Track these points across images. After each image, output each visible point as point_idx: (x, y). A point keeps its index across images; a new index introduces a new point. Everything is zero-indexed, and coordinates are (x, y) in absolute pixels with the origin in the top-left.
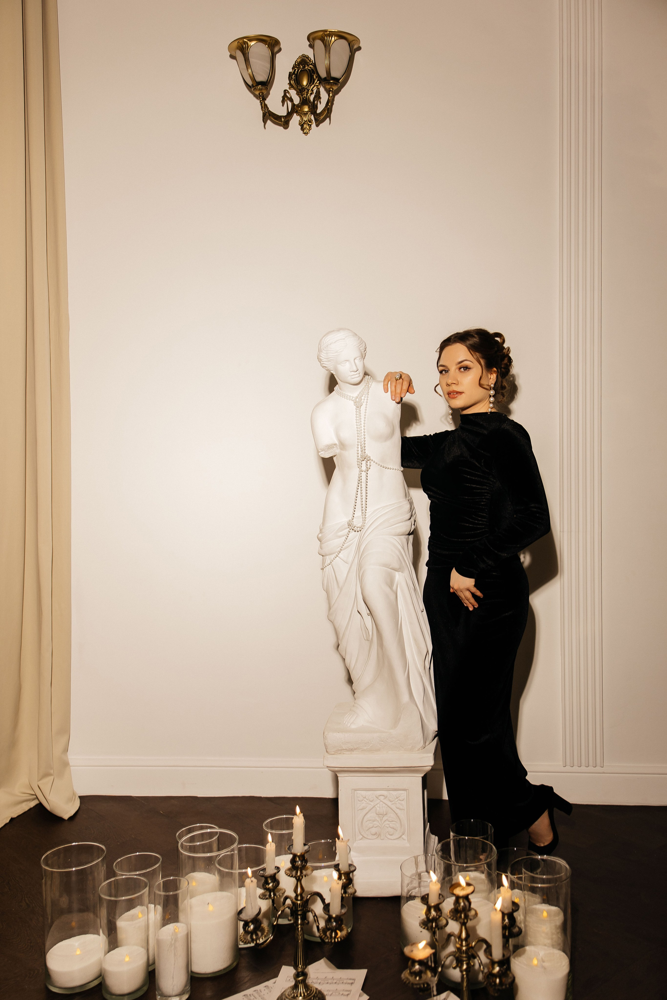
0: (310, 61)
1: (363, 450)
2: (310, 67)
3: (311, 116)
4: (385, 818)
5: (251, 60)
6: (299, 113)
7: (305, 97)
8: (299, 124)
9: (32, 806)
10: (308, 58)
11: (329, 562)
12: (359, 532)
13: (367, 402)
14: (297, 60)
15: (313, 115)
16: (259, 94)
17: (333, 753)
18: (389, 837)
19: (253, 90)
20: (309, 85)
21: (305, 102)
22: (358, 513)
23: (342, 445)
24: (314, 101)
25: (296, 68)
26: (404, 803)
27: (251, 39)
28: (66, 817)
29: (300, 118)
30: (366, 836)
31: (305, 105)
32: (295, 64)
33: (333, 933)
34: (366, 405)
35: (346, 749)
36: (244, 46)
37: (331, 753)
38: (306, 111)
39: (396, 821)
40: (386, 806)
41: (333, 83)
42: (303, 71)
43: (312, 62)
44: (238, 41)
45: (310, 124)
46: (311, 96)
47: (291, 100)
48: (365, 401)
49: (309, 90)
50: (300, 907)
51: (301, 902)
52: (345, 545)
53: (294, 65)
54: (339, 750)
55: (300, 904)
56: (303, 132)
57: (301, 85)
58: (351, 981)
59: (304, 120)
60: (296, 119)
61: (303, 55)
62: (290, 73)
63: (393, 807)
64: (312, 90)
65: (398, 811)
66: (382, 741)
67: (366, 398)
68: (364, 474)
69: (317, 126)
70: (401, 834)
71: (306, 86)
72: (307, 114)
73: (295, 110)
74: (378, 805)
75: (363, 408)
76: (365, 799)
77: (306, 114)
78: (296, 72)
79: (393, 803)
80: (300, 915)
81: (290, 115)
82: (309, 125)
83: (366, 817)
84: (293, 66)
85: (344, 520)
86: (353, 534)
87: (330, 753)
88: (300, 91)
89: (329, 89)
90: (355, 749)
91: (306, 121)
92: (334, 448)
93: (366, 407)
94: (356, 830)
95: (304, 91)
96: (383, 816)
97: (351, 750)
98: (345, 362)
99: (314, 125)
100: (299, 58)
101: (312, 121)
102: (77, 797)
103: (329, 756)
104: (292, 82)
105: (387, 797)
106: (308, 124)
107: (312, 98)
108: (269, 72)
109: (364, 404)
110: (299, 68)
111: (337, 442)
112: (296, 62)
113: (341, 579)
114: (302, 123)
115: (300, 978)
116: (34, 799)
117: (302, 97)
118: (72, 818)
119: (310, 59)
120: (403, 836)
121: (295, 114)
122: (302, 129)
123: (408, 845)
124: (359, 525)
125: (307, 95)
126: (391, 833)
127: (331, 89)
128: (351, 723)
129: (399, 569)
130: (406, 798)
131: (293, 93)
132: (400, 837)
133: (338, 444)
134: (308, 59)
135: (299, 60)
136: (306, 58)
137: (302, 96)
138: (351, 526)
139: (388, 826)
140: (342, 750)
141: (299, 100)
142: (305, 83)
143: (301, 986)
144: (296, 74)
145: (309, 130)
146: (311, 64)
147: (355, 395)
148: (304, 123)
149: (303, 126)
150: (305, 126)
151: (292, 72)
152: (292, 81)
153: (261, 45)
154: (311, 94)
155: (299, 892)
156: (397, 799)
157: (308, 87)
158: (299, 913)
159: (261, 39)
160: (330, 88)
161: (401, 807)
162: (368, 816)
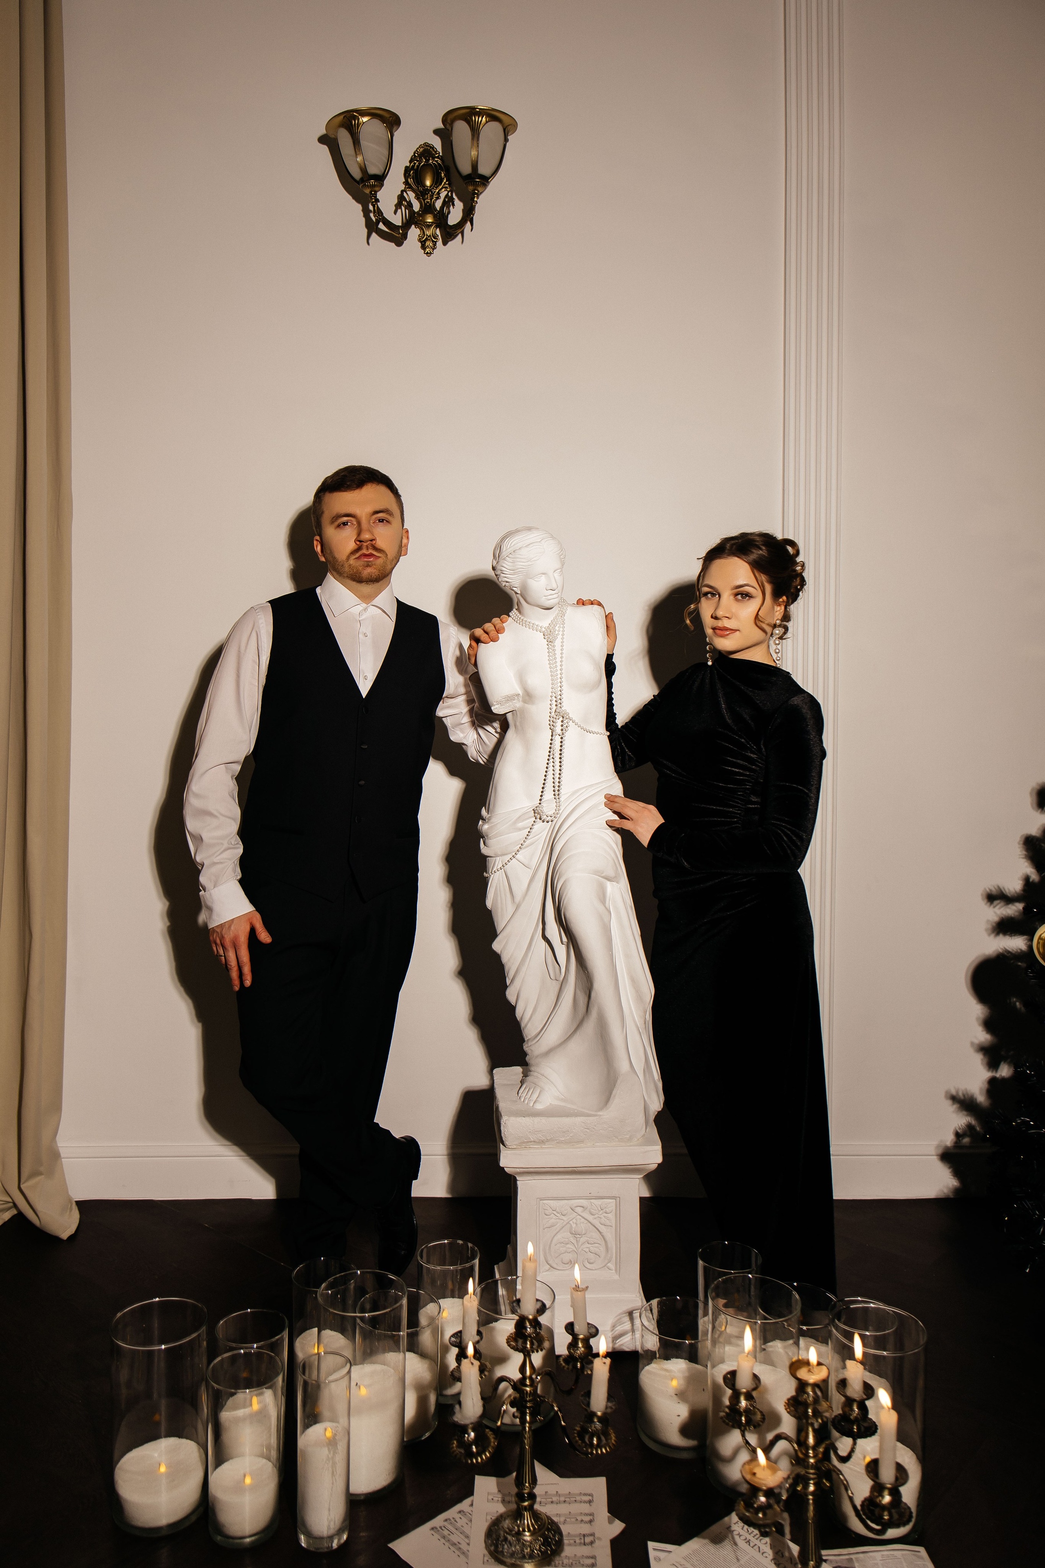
0: (436, 152)
1: (559, 703)
2: (436, 161)
3: (436, 229)
4: (583, 1239)
5: (363, 142)
6: (420, 224)
7: (428, 202)
8: (420, 240)
9: (7, 1220)
10: (433, 148)
11: (500, 865)
12: (550, 823)
13: (563, 635)
14: (417, 151)
15: (438, 229)
16: (371, 192)
17: (515, 1147)
18: (588, 1266)
19: (362, 187)
20: (434, 186)
21: (428, 208)
22: (549, 795)
23: (528, 696)
24: (442, 208)
25: (416, 162)
26: (611, 1216)
27: (363, 113)
28: (65, 1236)
29: (421, 231)
30: (555, 1266)
31: (429, 213)
32: (414, 155)
33: (595, 1439)
34: (563, 639)
35: (534, 1142)
36: (353, 122)
37: (513, 1147)
38: (429, 222)
39: (599, 1242)
40: (586, 1222)
41: (481, 182)
42: (427, 165)
43: (439, 153)
44: (344, 115)
45: (436, 240)
46: (437, 201)
47: (410, 205)
48: (561, 633)
49: (434, 194)
50: (529, 1397)
51: (532, 1389)
52: (528, 842)
53: (412, 156)
54: (524, 1142)
55: (530, 1391)
56: (425, 251)
57: (424, 185)
58: (587, 1498)
59: (427, 235)
60: (414, 232)
61: (425, 143)
62: (406, 167)
63: (596, 1223)
64: (439, 193)
65: (602, 1228)
66: (588, 1129)
67: (561, 629)
68: (557, 739)
69: (445, 243)
70: (606, 1262)
71: (430, 187)
72: (431, 226)
73: (413, 220)
74: (574, 1220)
75: (558, 643)
76: (554, 1212)
77: (429, 226)
78: (415, 167)
79: (596, 1216)
80: (529, 1408)
81: (406, 226)
82: (433, 241)
83: (556, 1238)
84: (411, 159)
85: (527, 804)
86: (539, 825)
87: (510, 1147)
88: (422, 194)
89: (472, 191)
90: (548, 1141)
91: (429, 237)
92: (514, 700)
93: (562, 642)
94: (541, 1258)
95: (427, 194)
96: (581, 1236)
97: (542, 1142)
98: (540, 575)
99: (440, 243)
100: (419, 147)
101: (438, 236)
102: (74, 1204)
103: (509, 1152)
104: (410, 181)
105: (586, 1208)
106: (432, 239)
107: (438, 204)
108: (387, 162)
109: (560, 637)
110: (421, 161)
111: (520, 692)
112: (415, 153)
113: (519, 892)
114: (424, 239)
115: (526, 1504)
116: (8, 1209)
117: (424, 202)
118: (72, 1238)
119: (436, 149)
120: (609, 1265)
121: (413, 226)
122: (423, 247)
123: (616, 1277)
124: (551, 813)
125: (431, 200)
126: (591, 1261)
127: (476, 192)
128: (534, 1101)
129: (614, 878)
130: (614, 1211)
131: (411, 196)
132: (605, 1266)
133: (521, 695)
134: (434, 150)
135: (420, 150)
136: (431, 147)
137: (424, 200)
138: (537, 813)
139: (587, 1250)
140: (528, 1142)
141: (419, 207)
142: (428, 183)
143: (526, 1514)
144: (415, 170)
145: (433, 249)
146: (438, 157)
147: (545, 623)
148: (426, 239)
149: (425, 243)
150: (427, 243)
151: (409, 167)
152: (410, 179)
153: (377, 122)
154: (438, 198)
155: (528, 1373)
156: (602, 1211)
157: (432, 189)
158: (529, 1405)
159: (377, 114)
160: (474, 190)
161: (608, 1223)
162: (559, 1236)
